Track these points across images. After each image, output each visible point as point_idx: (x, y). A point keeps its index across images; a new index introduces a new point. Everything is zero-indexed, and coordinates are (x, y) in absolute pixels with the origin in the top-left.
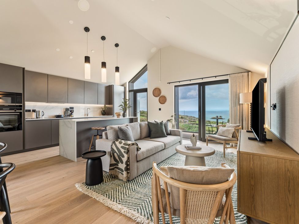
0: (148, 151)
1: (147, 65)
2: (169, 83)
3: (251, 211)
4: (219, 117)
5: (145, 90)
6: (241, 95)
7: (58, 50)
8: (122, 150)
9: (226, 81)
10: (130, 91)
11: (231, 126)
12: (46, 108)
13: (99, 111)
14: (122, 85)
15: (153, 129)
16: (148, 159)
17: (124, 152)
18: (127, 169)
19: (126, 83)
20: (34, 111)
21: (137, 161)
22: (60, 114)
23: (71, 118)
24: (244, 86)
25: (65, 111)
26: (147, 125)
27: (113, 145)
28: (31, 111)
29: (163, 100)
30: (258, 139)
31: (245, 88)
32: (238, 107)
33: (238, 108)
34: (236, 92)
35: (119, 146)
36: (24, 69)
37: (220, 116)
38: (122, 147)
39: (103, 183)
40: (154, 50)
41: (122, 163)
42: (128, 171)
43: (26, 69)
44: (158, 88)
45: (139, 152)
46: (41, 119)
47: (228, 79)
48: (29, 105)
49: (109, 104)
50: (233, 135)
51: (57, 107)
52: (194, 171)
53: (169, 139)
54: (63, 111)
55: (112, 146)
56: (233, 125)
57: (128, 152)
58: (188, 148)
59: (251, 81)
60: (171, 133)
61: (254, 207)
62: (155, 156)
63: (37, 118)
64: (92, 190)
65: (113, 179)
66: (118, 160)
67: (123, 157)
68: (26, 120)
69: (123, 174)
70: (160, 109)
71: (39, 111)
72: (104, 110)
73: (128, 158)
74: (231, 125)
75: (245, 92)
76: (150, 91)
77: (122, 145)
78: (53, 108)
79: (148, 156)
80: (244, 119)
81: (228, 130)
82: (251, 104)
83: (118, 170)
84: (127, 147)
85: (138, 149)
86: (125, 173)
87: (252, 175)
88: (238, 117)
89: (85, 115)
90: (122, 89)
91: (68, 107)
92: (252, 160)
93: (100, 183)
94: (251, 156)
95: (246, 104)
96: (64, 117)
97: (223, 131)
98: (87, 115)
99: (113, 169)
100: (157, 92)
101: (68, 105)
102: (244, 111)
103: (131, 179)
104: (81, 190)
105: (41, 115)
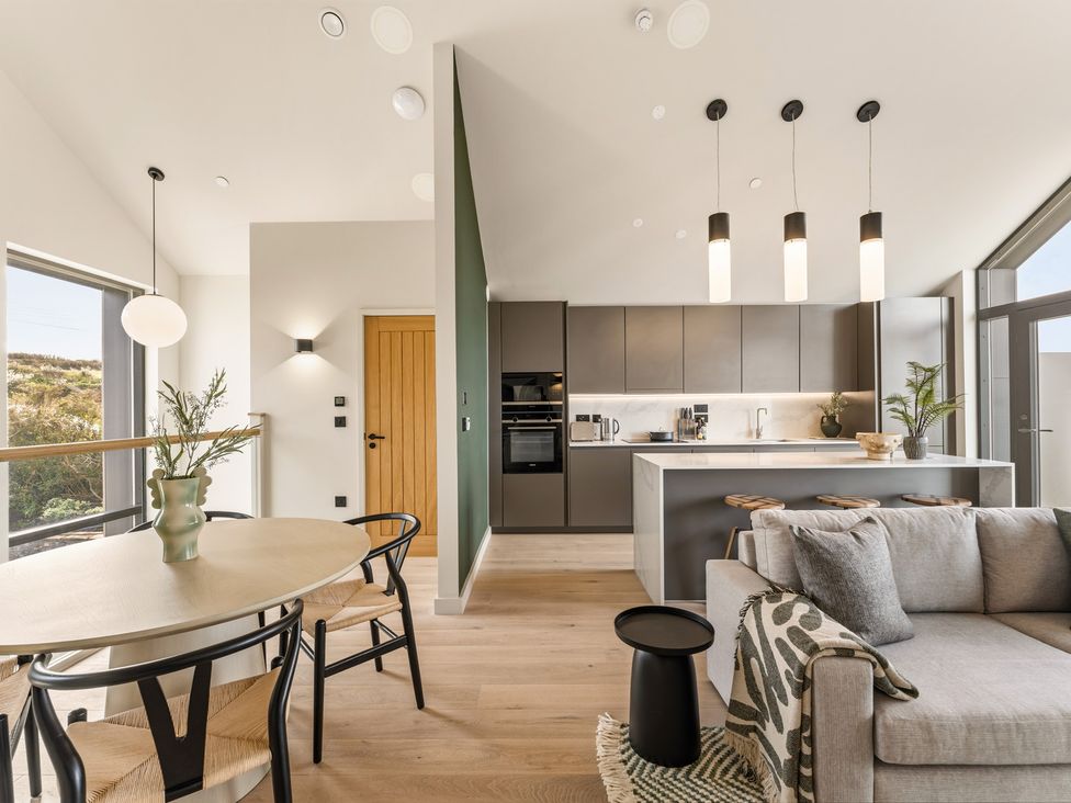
7: (638, 223)
8: (781, 663)
10: (982, 316)
12: (626, 408)
13: (811, 419)
14: (936, 293)
17: (789, 678)
19: (959, 276)
20: (596, 418)
21: (879, 764)
22: (662, 431)
23: (691, 442)
25: (679, 417)
27: (750, 613)
28: (591, 418)
35: (772, 631)
36: (565, 303)
38: (781, 645)
39: (689, 773)
41: (779, 725)
43: (570, 304)
46: (611, 443)
48: (579, 403)
49: (858, 389)
51: (654, 404)
54: (673, 417)
55: (743, 614)
57: (804, 684)
63: (602, 439)
64: (633, 781)
65: (741, 778)
66: (765, 700)
67: (784, 698)
68: (571, 444)
71: (607, 420)
72: (831, 412)
73: (807, 721)
78: (644, 408)
83: (762, 748)
84: (801, 656)
85: (890, 691)
89: (750, 434)
90: (935, 309)
91: (690, 406)
93: (679, 765)
96: (675, 438)
98: (758, 435)
99: (744, 731)
101: (689, 400)
104: (600, 751)
105: (611, 430)
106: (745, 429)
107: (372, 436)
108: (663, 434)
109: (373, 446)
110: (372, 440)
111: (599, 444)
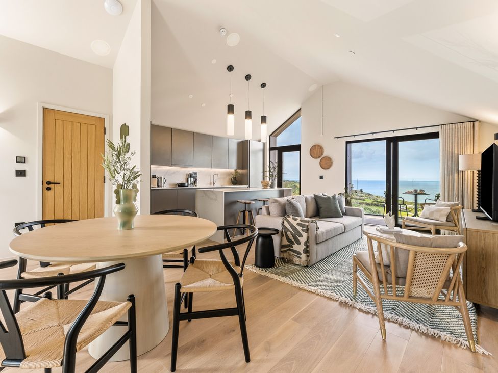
0: (328, 232)
1: (300, 109)
2: (338, 138)
3: (481, 297)
4: (419, 191)
5: (297, 148)
6: (461, 157)
7: (191, 96)
8: (299, 229)
9: (435, 135)
10: (271, 149)
11: (445, 204)
12: (167, 173)
13: (228, 179)
15: (323, 206)
16: (327, 242)
17: (302, 230)
18: (306, 251)
20: (155, 177)
21: (317, 244)
24: (466, 143)
25: (187, 177)
26: (314, 200)
27: (285, 221)
29: (327, 163)
30: (491, 218)
31: (468, 146)
32: (456, 175)
33: (456, 178)
34: (452, 153)
35: (294, 223)
37: (421, 190)
38: (298, 224)
40: (313, 88)
41: (299, 243)
42: (308, 254)
44: (318, 145)
45: (318, 232)
46: (163, 188)
47: (438, 133)
49: (243, 168)
50: (447, 218)
52: (421, 238)
53: (347, 220)
54: (185, 177)
55: (283, 222)
56: (447, 203)
57: (307, 230)
58: (382, 231)
59: (479, 136)
60: (347, 213)
61: (486, 292)
62: (333, 239)
63: (158, 186)
65: (286, 264)
66: (293, 240)
67: (301, 236)
69: (300, 258)
70: (321, 177)
71: (161, 178)
72: (235, 177)
73: (308, 238)
74: (443, 203)
75: (468, 153)
76: (305, 150)
77: (298, 221)
78: (174, 173)
79: (327, 238)
80: (466, 194)
81: (438, 211)
82: (479, 171)
83: (292, 253)
84: (307, 224)
85: (317, 228)
86: (303, 256)
87: (483, 255)
88: (456, 192)
89: (211, 184)
90: (260, 145)
91: (191, 173)
92: (483, 238)
94: (482, 233)
95: (469, 172)
97: (431, 211)
98: (214, 184)
99: (286, 251)
100: (316, 151)
101: (191, 170)
102: (466, 182)
103: (311, 264)
104: (254, 271)
105: (163, 183)
106: (209, 182)
107: (49, 183)
108: (184, 184)
109: (49, 189)
110: (48, 185)
111: (156, 188)
